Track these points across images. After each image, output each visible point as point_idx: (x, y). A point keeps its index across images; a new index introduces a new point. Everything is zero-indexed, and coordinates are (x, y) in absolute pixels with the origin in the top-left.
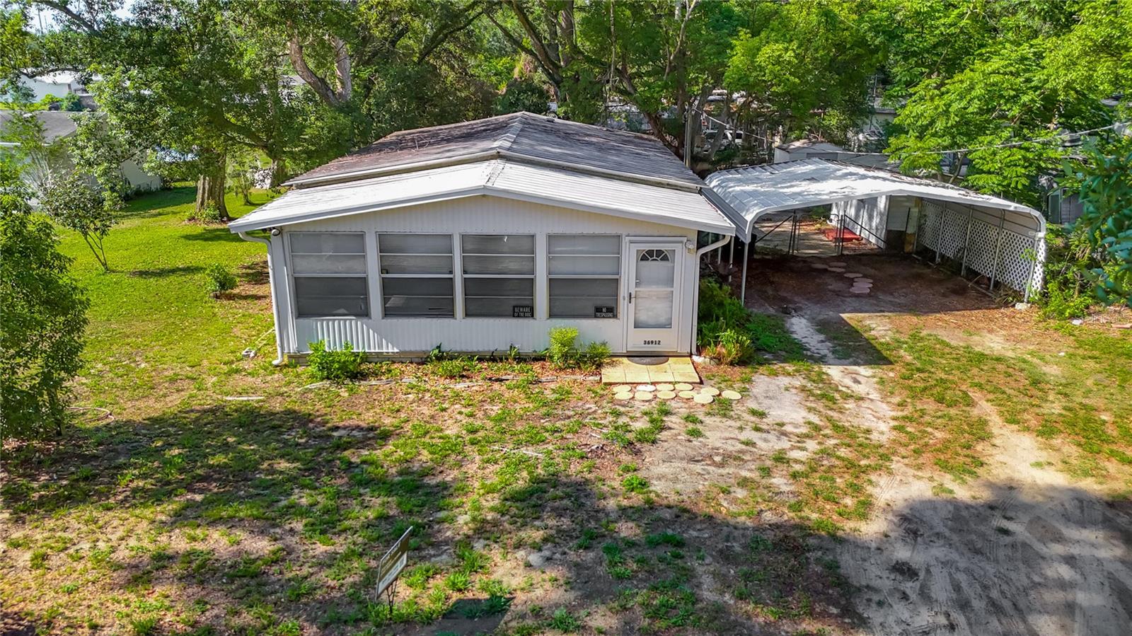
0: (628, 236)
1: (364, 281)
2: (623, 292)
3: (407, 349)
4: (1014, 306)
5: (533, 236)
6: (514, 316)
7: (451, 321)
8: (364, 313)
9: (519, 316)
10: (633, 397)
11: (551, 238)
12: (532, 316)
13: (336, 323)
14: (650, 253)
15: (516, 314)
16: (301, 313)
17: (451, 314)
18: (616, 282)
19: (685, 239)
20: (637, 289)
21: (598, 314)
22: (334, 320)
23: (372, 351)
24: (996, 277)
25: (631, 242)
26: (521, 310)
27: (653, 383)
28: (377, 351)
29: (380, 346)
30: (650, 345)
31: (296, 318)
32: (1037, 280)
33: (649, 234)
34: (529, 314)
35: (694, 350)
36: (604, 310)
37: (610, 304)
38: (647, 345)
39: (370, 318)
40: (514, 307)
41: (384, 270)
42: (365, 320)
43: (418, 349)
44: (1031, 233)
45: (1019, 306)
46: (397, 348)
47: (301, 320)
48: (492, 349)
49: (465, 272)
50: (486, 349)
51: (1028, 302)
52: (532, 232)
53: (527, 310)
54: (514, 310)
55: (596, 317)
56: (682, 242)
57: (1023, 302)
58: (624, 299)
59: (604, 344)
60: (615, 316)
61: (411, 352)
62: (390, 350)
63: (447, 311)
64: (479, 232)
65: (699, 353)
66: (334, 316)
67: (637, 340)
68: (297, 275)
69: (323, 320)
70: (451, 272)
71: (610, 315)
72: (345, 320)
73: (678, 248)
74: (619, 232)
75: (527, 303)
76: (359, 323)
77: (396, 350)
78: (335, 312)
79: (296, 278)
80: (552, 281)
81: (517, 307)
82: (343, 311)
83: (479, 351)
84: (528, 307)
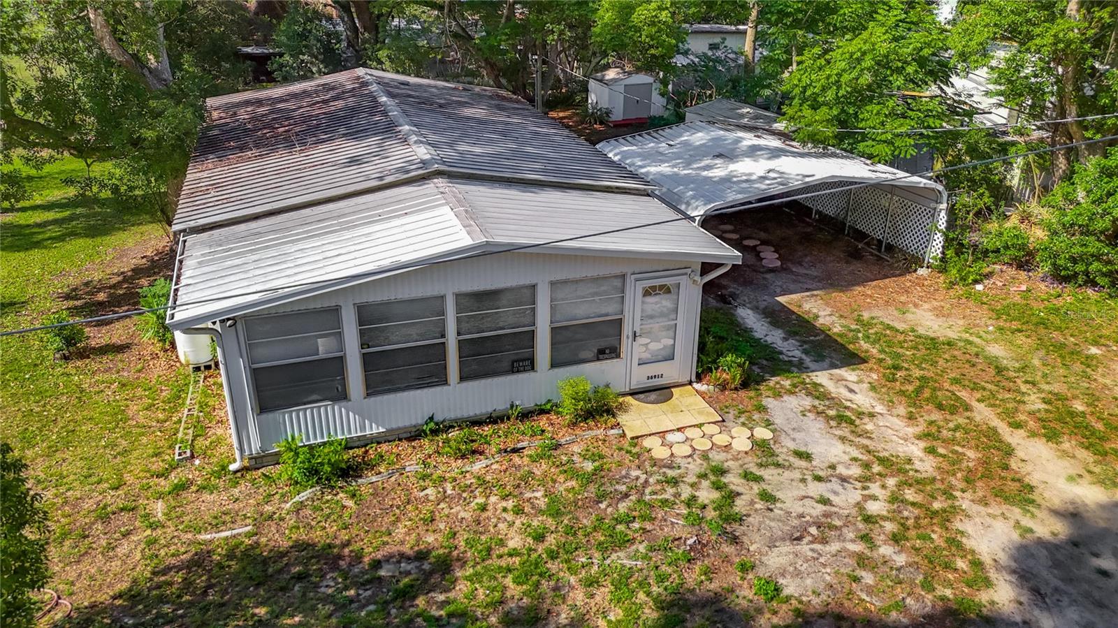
0: (633, 274)
1: (341, 360)
2: (627, 330)
3: (394, 426)
4: (915, 271)
5: (534, 287)
6: (513, 372)
7: (445, 388)
8: (341, 396)
9: (518, 371)
10: (672, 454)
11: (554, 285)
12: (533, 369)
13: (308, 411)
14: (653, 288)
15: (515, 369)
16: (263, 407)
17: (445, 382)
18: (619, 322)
19: (689, 271)
20: (641, 326)
21: (601, 356)
22: (306, 409)
23: (353, 435)
24: (888, 240)
25: (637, 280)
26: (521, 364)
27: (679, 430)
28: (359, 434)
29: (363, 428)
30: (653, 380)
31: (258, 415)
32: (937, 247)
33: (654, 269)
34: (530, 368)
35: (694, 378)
36: (607, 351)
37: (613, 345)
38: (650, 380)
39: (350, 400)
40: (513, 362)
41: (364, 344)
42: (344, 403)
43: (407, 424)
44: (933, 205)
45: (921, 272)
46: (383, 427)
47: (264, 416)
48: (490, 410)
49: (459, 334)
50: (485, 412)
51: (928, 267)
52: (534, 282)
53: (527, 363)
54: (513, 364)
55: (598, 359)
56: (686, 274)
57: (923, 267)
58: (628, 337)
59: (607, 385)
60: (618, 356)
61: (399, 429)
62: (375, 432)
63: (438, 377)
64: (474, 288)
65: (699, 378)
66: (305, 404)
67: (640, 377)
68: (256, 366)
69: (291, 411)
70: (443, 336)
71: (613, 355)
72: (320, 407)
73: (683, 281)
74: (624, 271)
75: (527, 356)
76: (336, 408)
77: (381, 430)
78: (305, 400)
79: (254, 369)
80: (554, 330)
81: (516, 361)
82: (315, 397)
83: (476, 415)
84: (528, 359)
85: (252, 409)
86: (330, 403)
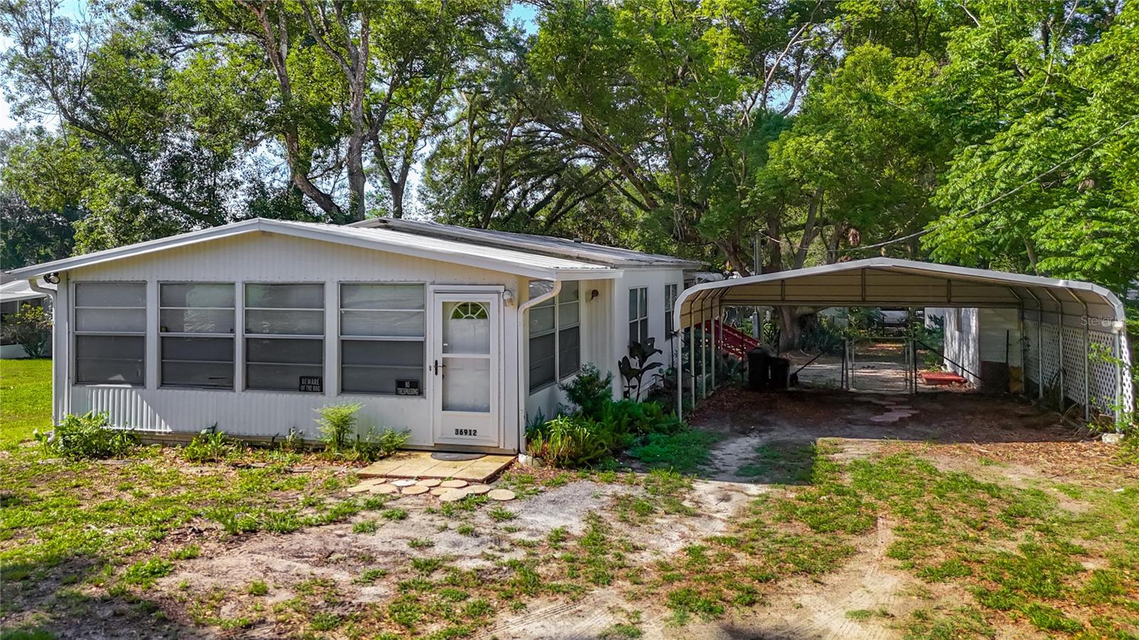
0: (433, 283)
1: (142, 339)
2: (429, 362)
3: (180, 429)
4: (1100, 439)
5: (322, 285)
6: (300, 390)
7: (231, 393)
8: (139, 382)
9: (306, 390)
11: (344, 287)
12: (321, 391)
13: (111, 391)
14: (464, 306)
15: (303, 387)
16: (77, 379)
17: (231, 387)
18: (421, 345)
19: (501, 289)
20: (446, 355)
21: (400, 390)
22: (109, 388)
23: (144, 429)
24: (1090, 403)
25: (436, 292)
26: (309, 382)
27: (420, 478)
28: (149, 430)
29: (153, 425)
30: (463, 436)
31: (72, 386)
32: (1127, 395)
33: (458, 281)
34: (318, 388)
35: (522, 448)
36: (407, 384)
37: (413, 376)
38: (459, 436)
40: (301, 378)
41: (164, 328)
42: (140, 390)
43: (192, 429)
44: (1105, 324)
45: (1108, 438)
46: (171, 427)
47: (77, 388)
48: (273, 434)
49: (248, 331)
50: (267, 434)
51: (1121, 432)
52: (321, 280)
53: (316, 382)
54: (301, 381)
55: (397, 393)
57: (1114, 432)
58: (430, 369)
59: (406, 432)
60: (421, 393)
61: (185, 433)
62: (163, 430)
63: (225, 381)
64: (264, 280)
66: (110, 383)
67: (445, 428)
68: (78, 333)
69: (99, 388)
70: (232, 331)
71: (415, 391)
72: (120, 389)
73: (492, 300)
74: (421, 279)
75: (316, 374)
76: (134, 392)
77: (169, 430)
78: (111, 379)
79: (77, 336)
80: (343, 344)
81: (304, 377)
82: (119, 377)
83: (258, 436)
84: (316, 378)
85: (69, 378)
86: (130, 386)
